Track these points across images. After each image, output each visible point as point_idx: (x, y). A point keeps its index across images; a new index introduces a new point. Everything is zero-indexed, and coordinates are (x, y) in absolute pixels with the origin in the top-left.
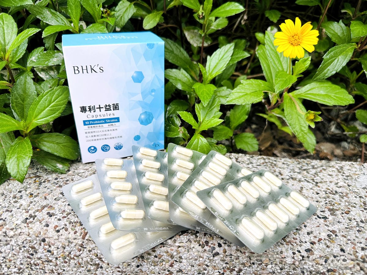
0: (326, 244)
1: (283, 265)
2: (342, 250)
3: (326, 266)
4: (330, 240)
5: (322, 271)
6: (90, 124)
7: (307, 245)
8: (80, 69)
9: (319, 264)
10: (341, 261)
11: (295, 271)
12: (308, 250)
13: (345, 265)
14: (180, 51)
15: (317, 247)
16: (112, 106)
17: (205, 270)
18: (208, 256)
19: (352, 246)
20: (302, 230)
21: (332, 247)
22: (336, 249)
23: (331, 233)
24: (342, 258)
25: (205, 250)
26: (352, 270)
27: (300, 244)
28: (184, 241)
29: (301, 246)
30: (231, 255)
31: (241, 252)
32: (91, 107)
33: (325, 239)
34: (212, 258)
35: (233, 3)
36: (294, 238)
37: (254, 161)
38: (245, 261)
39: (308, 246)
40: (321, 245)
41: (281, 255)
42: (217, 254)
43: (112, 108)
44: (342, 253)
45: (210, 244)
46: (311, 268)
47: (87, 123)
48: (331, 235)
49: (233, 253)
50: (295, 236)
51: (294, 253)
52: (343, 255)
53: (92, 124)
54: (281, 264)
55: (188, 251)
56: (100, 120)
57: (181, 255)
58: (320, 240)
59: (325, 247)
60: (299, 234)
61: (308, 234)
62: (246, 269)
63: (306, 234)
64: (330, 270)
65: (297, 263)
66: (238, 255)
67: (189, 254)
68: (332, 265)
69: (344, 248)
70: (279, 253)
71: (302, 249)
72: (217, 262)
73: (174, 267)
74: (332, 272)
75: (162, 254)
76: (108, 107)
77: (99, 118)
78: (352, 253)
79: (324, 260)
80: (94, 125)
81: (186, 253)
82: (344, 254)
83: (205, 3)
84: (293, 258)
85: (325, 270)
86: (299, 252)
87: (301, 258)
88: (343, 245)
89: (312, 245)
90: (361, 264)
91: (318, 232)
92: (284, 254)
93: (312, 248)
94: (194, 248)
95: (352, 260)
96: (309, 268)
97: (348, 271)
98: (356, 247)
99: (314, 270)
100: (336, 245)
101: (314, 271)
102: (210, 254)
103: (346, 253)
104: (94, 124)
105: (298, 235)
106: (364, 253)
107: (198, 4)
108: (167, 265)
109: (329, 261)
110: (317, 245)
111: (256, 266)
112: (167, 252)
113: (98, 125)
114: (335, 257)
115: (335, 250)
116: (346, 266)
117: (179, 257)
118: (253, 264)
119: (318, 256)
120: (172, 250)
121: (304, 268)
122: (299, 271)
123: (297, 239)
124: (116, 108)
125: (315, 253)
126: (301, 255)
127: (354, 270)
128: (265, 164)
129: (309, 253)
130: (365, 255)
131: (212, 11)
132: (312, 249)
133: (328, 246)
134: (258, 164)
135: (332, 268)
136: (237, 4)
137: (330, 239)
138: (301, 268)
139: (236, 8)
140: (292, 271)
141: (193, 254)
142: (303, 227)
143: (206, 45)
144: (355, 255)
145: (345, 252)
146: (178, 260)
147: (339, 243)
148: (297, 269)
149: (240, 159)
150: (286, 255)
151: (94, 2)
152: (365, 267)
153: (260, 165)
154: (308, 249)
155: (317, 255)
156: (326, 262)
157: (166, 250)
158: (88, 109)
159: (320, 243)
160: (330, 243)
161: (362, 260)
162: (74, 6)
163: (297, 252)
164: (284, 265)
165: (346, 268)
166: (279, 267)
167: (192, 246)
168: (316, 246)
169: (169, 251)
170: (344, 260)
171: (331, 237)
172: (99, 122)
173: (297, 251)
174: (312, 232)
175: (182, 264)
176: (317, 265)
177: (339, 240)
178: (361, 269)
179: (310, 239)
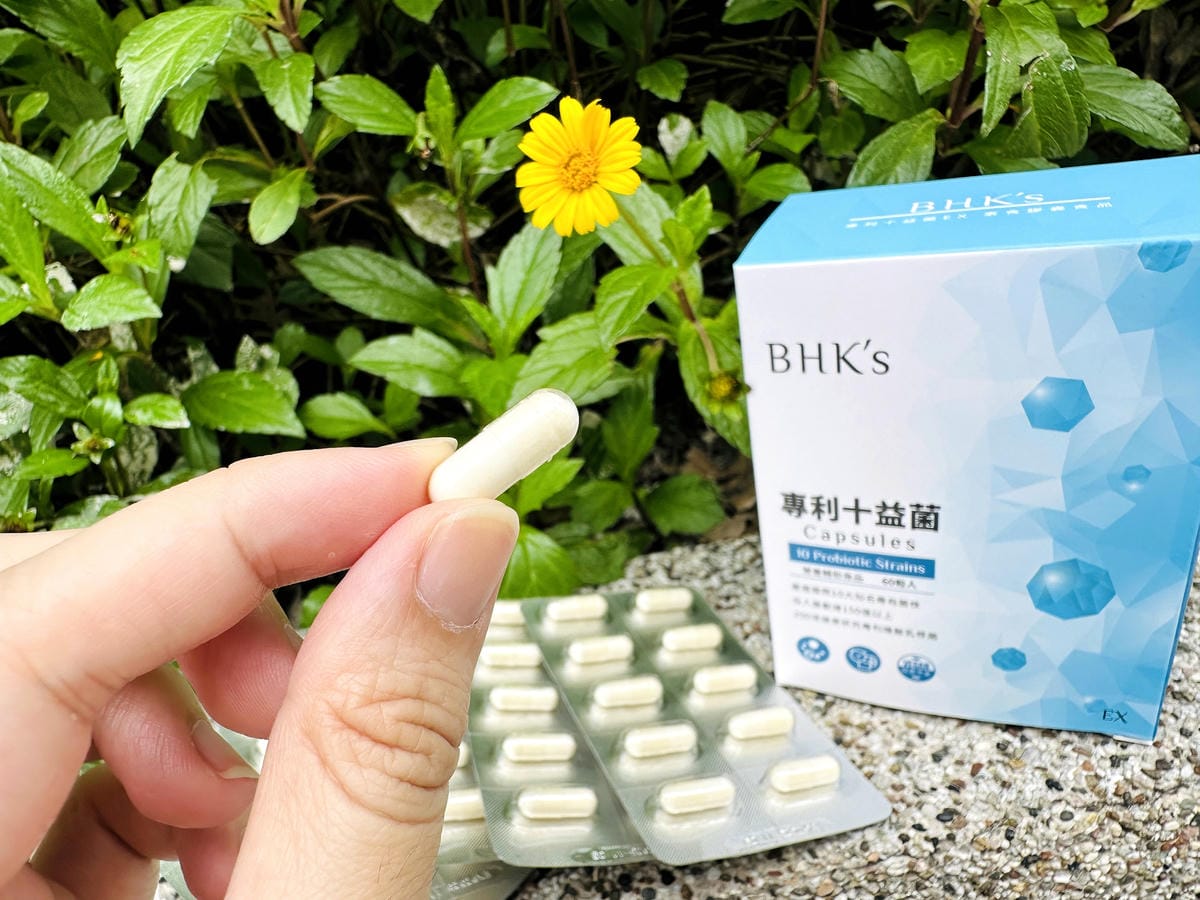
0: (996, 778)
1: (882, 885)
2: (1052, 784)
3: (1013, 850)
4: (1007, 760)
5: (1007, 870)
7: (940, 797)
9: (991, 850)
10: (1057, 821)
11: (925, 893)
12: (946, 816)
13: (1072, 829)
14: (400, 274)
15: (970, 797)
19: (1081, 762)
20: (916, 751)
21: (1019, 783)
22: (1032, 787)
23: (1007, 736)
24: (1059, 809)
26: (1100, 840)
27: (916, 800)
29: (920, 806)
31: (737, 880)
33: (990, 763)
35: (516, 79)
36: (894, 787)
37: (724, 561)
39: (943, 799)
40: (983, 786)
41: (867, 854)
44: (1053, 795)
45: (635, 885)
46: (972, 870)
48: (1009, 743)
50: (896, 780)
51: (904, 839)
52: (1060, 801)
54: (874, 884)
58: (976, 769)
59: (995, 788)
60: (908, 769)
61: (937, 758)
63: (930, 759)
64: (1030, 860)
65: (922, 866)
68: (1031, 842)
69: (1056, 775)
70: (857, 849)
71: (927, 817)
74: (1040, 864)
78: (1084, 784)
79: (1003, 834)
82: (1062, 794)
83: (429, 102)
84: (906, 853)
85: (1016, 864)
86: (919, 828)
87: (930, 847)
88: (1052, 764)
89: (954, 795)
90: (1121, 814)
91: (964, 744)
92: (872, 849)
93: (957, 802)
95: (1090, 808)
96: (963, 870)
97: (1089, 845)
98: (1093, 761)
99: (980, 872)
100: (1028, 770)
101: (982, 876)
103: (1067, 790)
105: (904, 772)
106: (1123, 775)
107: (408, 112)
109: (1020, 833)
110: (971, 787)
114: (1033, 813)
115: (1028, 789)
116: (1075, 833)
119: (982, 826)
121: (948, 875)
122: (936, 887)
123: (903, 787)
125: (971, 816)
126: (926, 839)
127: (1103, 838)
129: (949, 824)
130: (1126, 780)
131: (458, 121)
132: (959, 808)
133: (1005, 785)
134: (738, 567)
135: (1035, 852)
136: (529, 81)
137: (1006, 755)
138: (939, 879)
139: (531, 95)
140: (915, 893)
142: (917, 741)
143: (476, 232)
144: (1097, 789)
145: (1061, 790)
147: (1037, 764)
148: (927, 884)
149: (678, 568)
150: (880, 850)
151: (74, 198)
152: (1136, 820)
153: (743, 571)
154: (946, 810)
155: (976, 823)
156: (1009, 838)
159: (981, 781)
160: (1009, 770)
161: (1121, 801)
162: (11, 228)
163: (912, 833)
164: (884, 881)
165: (1078, 839)
166: (871, 893)
168: (967, 795)
170: (1066, 816)
171: (1010, 750)
173: (914, 826)
174: (946, 750)
176: (986, 856)
177: (1035, 754)
178: (1126, 828)
179: (946, 776)
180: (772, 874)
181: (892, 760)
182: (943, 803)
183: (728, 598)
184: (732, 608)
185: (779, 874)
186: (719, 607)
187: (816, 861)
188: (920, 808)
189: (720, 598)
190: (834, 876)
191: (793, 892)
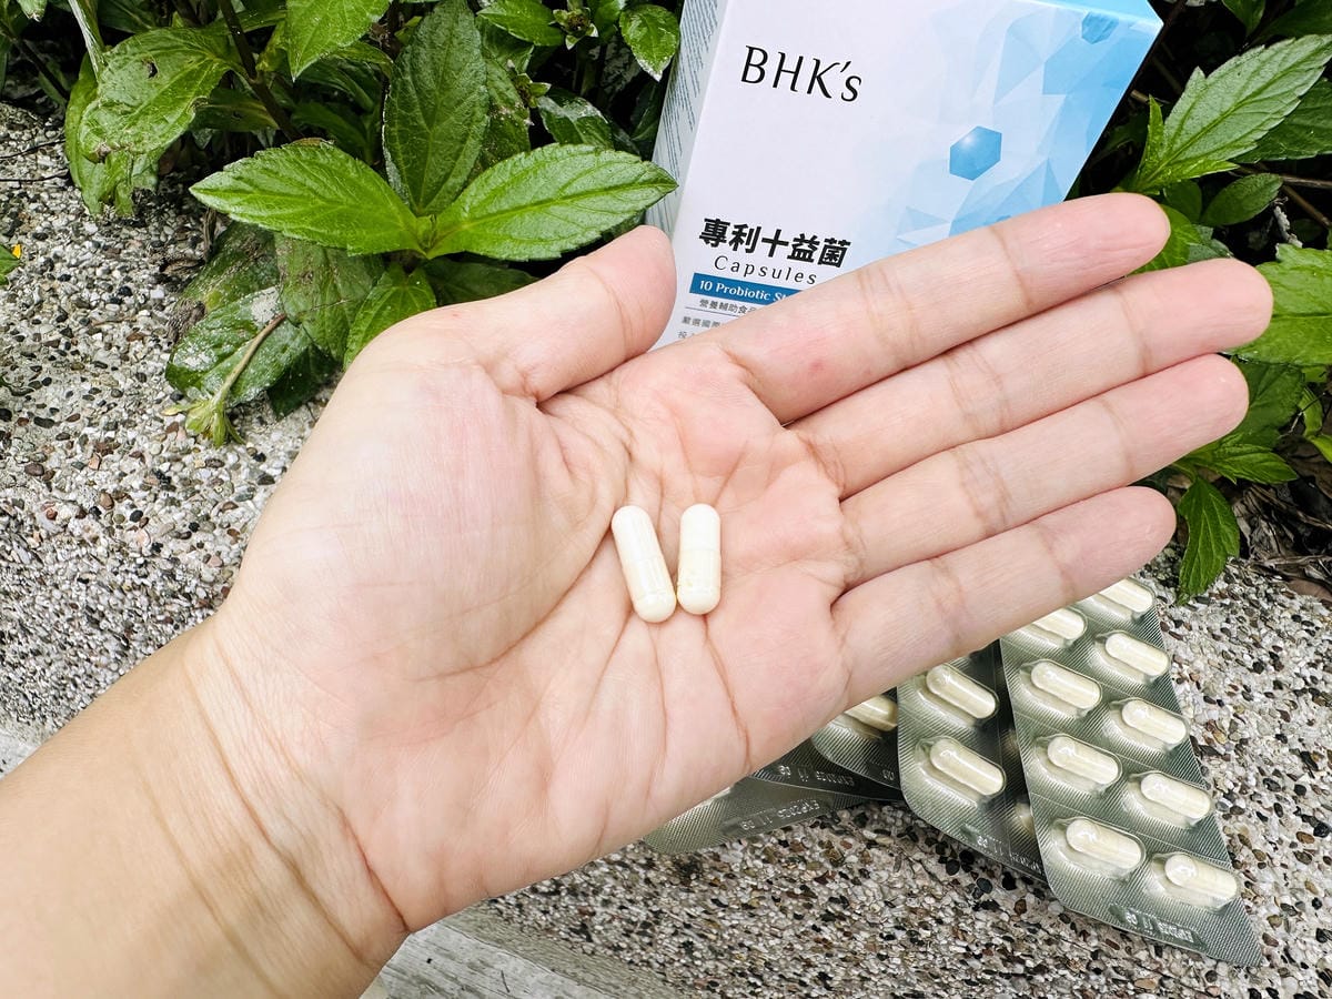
6: (712, 293)
7: (1307, 977)
8: (771, 68)
16: (820, 248)
17: (926, 928)
18: (958, 900)
20: (1303, 916)
25: (956, 882)
27: (1283, 965)
28: (894, 831)
29: (1284, 974)
30: (1038, 925)
31: (1073, 927)
32: (746, 231)
34: (968, 911)
36: (1265, 937)
38: (1073, 956)
39: (1310, 982)
42: (992, 906)
43: (816, 255)
47: (704, 285)
49: (1045, 923)
50: (1270, 932)
53: (721, 294)
55: (898, 867)
56: (754, 287)
57: (869, 868)
60: (1288, 929)
61: (1320, 936)
62: (1063, 976)
63: (1314, 934)
66: (1062, 934)
67: (898, 874)
70: (1203, 974)
72: (979, 925)
73: (827, 885)
75: (809, 846)
76: (805, 246)
77: (754, 278)
80: (725, 301)
81: (891, 869)
92: (1218, 984)
94: (920, 861)
102: (967, 900)
104: (727, 296)
105: (1281, 929)
108: (809, 876)
111: (1103, 980)
112: (830, 846)
113: (740, 304)
117: (860, 871)
118: (1098, 971)
120: (848, 846)
123: (1276, 944)
124: (832, 256)
128: (1227, 601)
141: (910, 879)
142: (1309, 906)
146: (851, 877)
157: (825, 840)
158: (729, 236)
167: (918, 856)
169: (837, 845)
172: (747, 293)
173: (1269, 990)
175: (858, 889)
179: (1323, 960)
180: (1108, 942)
181: (1276, 910)
182: (1309, 986)
183: (1178, 623)
184: (1179, 637)
185: (1117, 947)
186: (1164, 627)
187: (1158, 959)
188: (1283, 976)
189: (1171, 618)
190: (1165, 982)
191: (1114, 968)
